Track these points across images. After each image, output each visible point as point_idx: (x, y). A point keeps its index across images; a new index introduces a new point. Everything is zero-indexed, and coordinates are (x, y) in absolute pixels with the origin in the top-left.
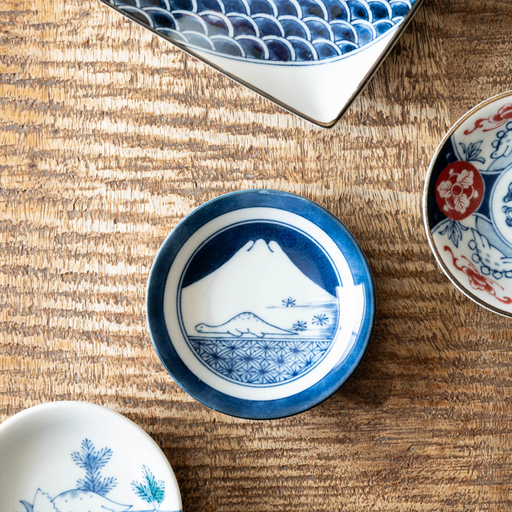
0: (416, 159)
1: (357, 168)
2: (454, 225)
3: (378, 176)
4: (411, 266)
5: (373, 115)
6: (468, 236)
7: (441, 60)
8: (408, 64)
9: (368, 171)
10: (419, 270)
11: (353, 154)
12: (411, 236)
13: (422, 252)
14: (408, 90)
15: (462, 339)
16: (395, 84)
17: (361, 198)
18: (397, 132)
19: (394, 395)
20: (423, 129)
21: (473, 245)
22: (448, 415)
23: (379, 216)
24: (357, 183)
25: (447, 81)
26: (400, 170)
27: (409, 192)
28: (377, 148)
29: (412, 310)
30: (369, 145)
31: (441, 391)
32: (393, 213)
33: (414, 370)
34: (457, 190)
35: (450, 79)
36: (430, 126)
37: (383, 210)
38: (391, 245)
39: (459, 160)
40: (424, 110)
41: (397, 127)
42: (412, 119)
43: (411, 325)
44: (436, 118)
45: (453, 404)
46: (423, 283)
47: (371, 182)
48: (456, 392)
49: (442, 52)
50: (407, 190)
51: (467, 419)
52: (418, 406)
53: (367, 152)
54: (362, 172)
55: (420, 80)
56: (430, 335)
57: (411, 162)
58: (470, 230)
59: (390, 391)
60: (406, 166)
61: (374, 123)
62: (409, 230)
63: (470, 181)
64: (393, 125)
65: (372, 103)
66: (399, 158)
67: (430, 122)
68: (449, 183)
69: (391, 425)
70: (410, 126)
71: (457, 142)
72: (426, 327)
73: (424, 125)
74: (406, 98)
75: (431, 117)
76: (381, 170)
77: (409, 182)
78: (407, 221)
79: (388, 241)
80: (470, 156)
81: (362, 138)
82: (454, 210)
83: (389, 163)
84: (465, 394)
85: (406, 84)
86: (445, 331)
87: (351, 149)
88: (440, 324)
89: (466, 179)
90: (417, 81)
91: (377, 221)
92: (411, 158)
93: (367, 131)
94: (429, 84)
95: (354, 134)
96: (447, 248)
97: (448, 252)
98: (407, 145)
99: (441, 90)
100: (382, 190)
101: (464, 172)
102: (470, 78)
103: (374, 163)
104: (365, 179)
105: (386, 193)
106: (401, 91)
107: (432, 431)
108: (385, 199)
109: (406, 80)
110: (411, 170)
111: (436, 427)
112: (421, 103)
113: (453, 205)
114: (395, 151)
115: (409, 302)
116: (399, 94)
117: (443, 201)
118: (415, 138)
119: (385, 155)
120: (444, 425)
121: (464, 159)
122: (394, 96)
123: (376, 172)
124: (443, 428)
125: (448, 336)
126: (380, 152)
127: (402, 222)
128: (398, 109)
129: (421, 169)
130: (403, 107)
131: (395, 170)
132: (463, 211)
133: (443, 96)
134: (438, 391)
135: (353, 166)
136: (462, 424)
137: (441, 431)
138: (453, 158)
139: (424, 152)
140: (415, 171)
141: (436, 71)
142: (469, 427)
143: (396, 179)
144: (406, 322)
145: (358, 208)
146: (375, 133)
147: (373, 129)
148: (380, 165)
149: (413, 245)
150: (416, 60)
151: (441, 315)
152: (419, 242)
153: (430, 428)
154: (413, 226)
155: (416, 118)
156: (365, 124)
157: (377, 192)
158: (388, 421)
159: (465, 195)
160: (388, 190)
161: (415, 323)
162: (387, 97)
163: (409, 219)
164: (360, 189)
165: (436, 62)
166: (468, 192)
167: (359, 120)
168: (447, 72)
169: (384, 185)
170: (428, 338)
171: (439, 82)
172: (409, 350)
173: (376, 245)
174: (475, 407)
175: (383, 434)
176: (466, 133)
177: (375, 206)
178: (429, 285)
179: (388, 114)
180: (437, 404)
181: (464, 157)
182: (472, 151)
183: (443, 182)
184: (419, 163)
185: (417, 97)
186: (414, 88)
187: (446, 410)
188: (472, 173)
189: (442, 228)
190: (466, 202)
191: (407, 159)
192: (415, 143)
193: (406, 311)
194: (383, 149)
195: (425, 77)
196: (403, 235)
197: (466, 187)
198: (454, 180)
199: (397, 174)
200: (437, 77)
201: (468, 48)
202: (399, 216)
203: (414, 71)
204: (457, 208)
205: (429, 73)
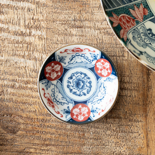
0: (33, 49)
1: (13, 50)
2: (48, 82)
3: (20, 53)
4: (29, 86)
5: (19, 32)
6: (52, 87)
7: (44, 14)
8: (33, 15)
9: (17, 51)
10: (32, 87)
11: (12, 45)
12: (30, 75)
13: (33, 81)
14: (32, 24)
15: (45, 112)
16: (28, 22)
17: (13, 61)
18: (27, 39)
19: (20, 130)
20: (36, 38)
21: (53, 90)
22: (39, 138)
23: (19, 68)
24: (12, 55)
25: (46, 22)
26: (28, 52)
27: (30, 60)
28: (20, 44)
29: (28, 101)
30: (17, 42)
31: (37, 130)
32: (24, 67)
33: (28, 122)
34: (53, 71)
35: (47, 22)
36: (39, 38)
37: (21, 66)
38: (23, 78)
39: (56, 61)
40: (37, 31)
41: (27, 37)
42: (33, 35)
43: (28, 106)
44: (41, 35)
45: (40, 135)
46: (33, 92)
47: (17, 56)
48: (42, 131)
49: (45, 12)
50: (29, 59)
51: (45, 140)
52: (28, 134)
53: (16, 45)
54: (14, 52)
55: (37, 21)
56: (34, 110)
57: (32, 49)
58: (54, 85)
59: (19, 128)
60: (30, 51)
61: (20, 35)
62: (29, 73)
63: (59, 69)
64: (26, 36)
65: (20, 28)
66: (27, 48)
67: (39, 36)
68: (51, 67)
69: (19, 140)
70: (32, 37)
71: (57, 55)
72: (33, 107)
73: (37, 37)
74: (31, 27)
75: (40, 35)
76: (21, 52)
77: (30, 56)
78: (29, 70)
79: (22, 76)
80: (61, 60)
81: (15, 40)
82: (50, 77)
83: (24, 49)
84: (45, 131)
85: (32, 22)
86: (39, 109)
87: (11, 43)
88: (38, 107)
89: (58, 68)
90: (35, 21)
91: (18, 69)
92: (32, 48)
93: (17, 38)
94: (39, 23)
95: (13, 39)
96: (43, 89)
97: (43, 91)
98: (30, 44)
99: (43, 25)
100: (21, 59)
101: (58, 65)
102: (54, 22)
103: (19, 49)
104: (15, 54)
105: (22, 60)
106: (30, 24)
107: (33, 143)
108: (22, 62)
109: (32, 21)
110: (31, 52)
111: (34, 142)
112: (36, 29)
113: (50, 75)
114: (26, 45)
115: (28, 98)
116: (29, 26)
117: (47, 73)
118: (33, 41)
119: (23, 47)
120: (37, 142)
121: (58, 61)
122: (27, 26)
123: (19, 52)
124: (37, 143)
125: (40, 111)
126: (21, 45)
127: (27, 70)
128: (28, 31)
129: (35, 52)
130: (30, 30)
131: (26, 52)
132: (53, 78)
133: (44, 27)
134: (36, 130)
135: (12, 49)
136: (43, 142)
137: (36, 144)
138: (54, 60)
139: (36, 46)
140: (33, 53)
141: (42, 19)
142: (46, 143)
143: (26, 55)
144: (26, 105)
145: (12, 64)
146: (20, 38)
147: (19, 37)
148: (21, 50)
149: (30, 78)
150: (36, 14)
151: (38, 103)
152: (32, 78)
153: (32, 142)
154: (31, 72)
155: (34, 34)
156: (16, 35)
157: (19, 59)
158: (18, 139)
159: (56, 73)
160: (23, 59)
161: (29, 106)
162: (25, 26)
163: (30, 69)
164: (13, 58)
165: (42, 15)
166: (57, 72)
167: (15, 34)
168: (46, 19)
169: (22, 57)
170: (34, 111)
171: (43, 22)
172: (26, 115)
173: (18, 78)
174: (48, 136)
175: (16, 143)
176: (61, 52)
177: (18, 64)
178: (35, 93)
179: (25, 32)
180: (35, 134)
181: (58, 60)
182: (62, 59)
183: (49, 67)
184: (34, 50)
185: (35, 27)
186: (34, 24)
187: (38, 137)
188: (60, 66)
189: (44, 82)
190: (55, 75)
191: (30, 48)
192: (33, 43)
193: (26, 101)
194: (22, 44)
195: (38, 20)
196: (27, 75)
197: (57, 70)
198: (53, 67)
199: (27, 54)
200: (42, 20)
201: (54, 11)
202: (26, 68)
203: (34, 18)
204: (51, 77)
205: (40, 19)
